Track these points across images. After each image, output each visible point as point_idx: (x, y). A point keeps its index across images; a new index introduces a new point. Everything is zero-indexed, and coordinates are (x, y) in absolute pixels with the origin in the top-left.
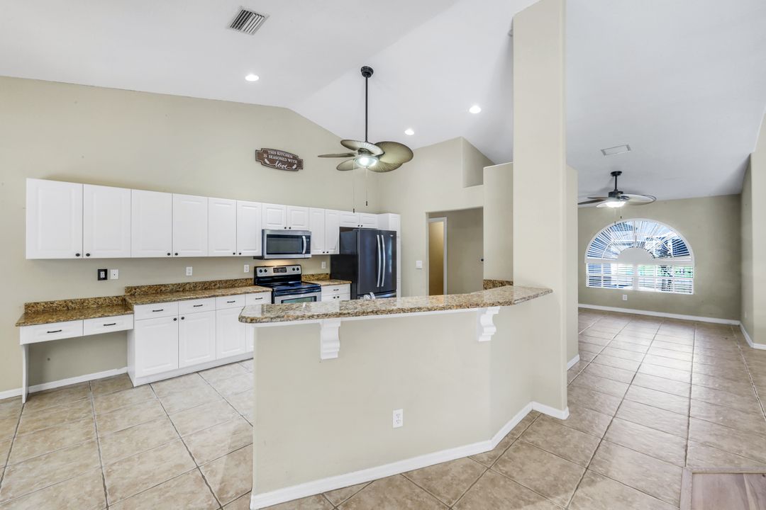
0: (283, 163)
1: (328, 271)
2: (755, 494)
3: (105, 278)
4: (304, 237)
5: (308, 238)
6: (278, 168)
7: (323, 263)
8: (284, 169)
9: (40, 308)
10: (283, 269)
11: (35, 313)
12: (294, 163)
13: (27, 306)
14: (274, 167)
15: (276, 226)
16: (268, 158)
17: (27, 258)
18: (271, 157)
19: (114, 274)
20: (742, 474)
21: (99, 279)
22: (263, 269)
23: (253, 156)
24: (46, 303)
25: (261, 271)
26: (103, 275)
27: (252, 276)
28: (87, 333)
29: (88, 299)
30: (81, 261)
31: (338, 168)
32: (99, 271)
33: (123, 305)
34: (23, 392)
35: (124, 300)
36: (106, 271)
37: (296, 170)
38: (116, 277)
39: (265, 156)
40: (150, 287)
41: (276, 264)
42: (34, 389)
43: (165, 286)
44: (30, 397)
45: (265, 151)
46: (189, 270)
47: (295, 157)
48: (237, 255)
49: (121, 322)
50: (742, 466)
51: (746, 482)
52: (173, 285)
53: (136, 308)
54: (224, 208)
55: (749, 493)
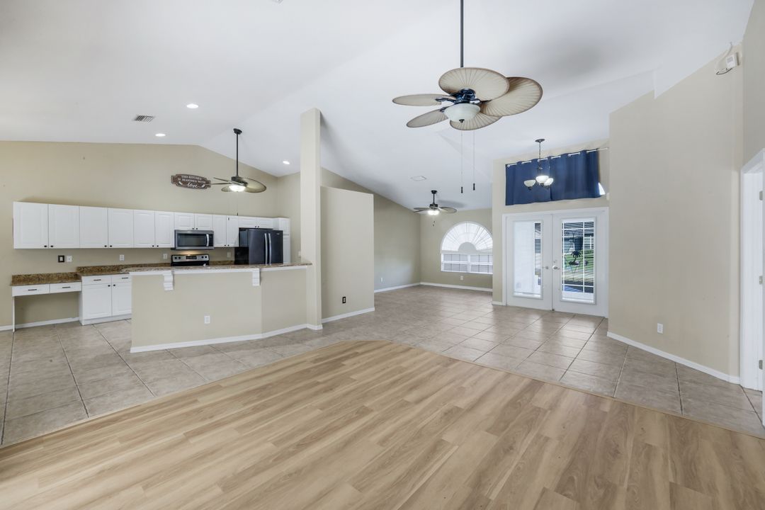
0: (194, 184)
1: (233, 259)
3: (63, 261)
4: (208, 235)
5: (211, 236)
6: (189, 187)
7: (228, 254)
8: (195, 188)
9: (22, 278)
10: (194, 257)
11: (18, 280)
12: (202, 183)
13: (14, 277)
14: (187, 187)
15: (187, 228)
16: (181, 181)
17: (15, 248)
18: (184, 180)
19: (69, 259)
21: (59, 261)
22: (178, 257)
23: (170, 180)
24: (25, 275)
25: (176, 258)
26: (61, 259)
27: (170, 262)
28: (52, 292)
29: (52, 274)
30: (47, 251)
31: (222, 190)
32: (59, 257)
33: (76, 277)
34: (13, 327)
35: (76, 275)
36: (63, 257)
37: (205, 188)
38: (71, 261)
39: (179, 179)
40: (94, 267)
41: (189, 253)
42: (19, 326)
43: (104, 267)
44: (16, 330)
45: (179, 176)
46: (122, 257)
47: (203, 179)
48: (155, 247)
49: (74, 287)
52: (110, 266)
53: (83, 278)
54: (145, 216)
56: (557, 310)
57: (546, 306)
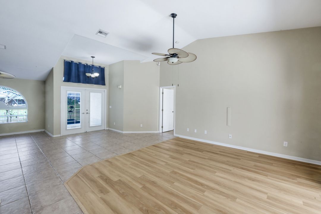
2: (82, 177)
20: (77, 174)
50: (75, 172)
51: (79, 176)
55: (81, 178)
56: (87, 131)
57: (83, 131)
